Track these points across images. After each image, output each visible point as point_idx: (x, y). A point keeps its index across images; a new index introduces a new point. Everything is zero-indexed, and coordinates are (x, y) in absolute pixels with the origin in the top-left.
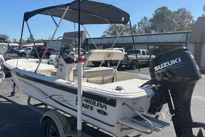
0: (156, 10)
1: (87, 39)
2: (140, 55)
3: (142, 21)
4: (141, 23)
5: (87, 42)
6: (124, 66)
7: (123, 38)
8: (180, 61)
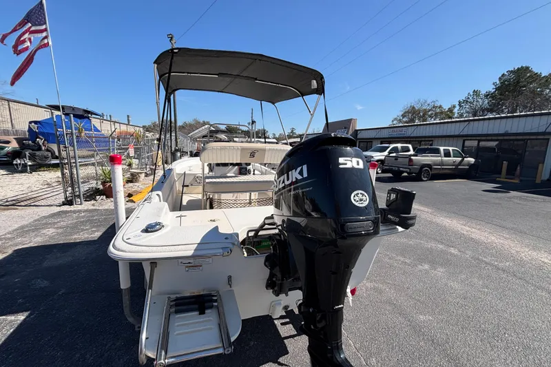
0: (503, 75)
1: (356, 131)
2: (438, 156)
3: (469, 98)
4: (466, 101)
5: (357, 135)
6: (405, 174)
7: (415, 127)
8: (305, 175)
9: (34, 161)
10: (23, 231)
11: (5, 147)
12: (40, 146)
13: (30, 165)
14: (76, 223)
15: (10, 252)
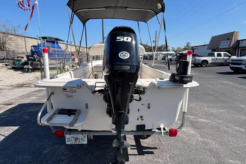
1: (239, 41)
5: (239, 44)
9: (32, 66)
10: (23, 97)
11: (22, 60)
12: (35, 58)
13: (31, 69)
14: (45, 95)
15: (17, 104)
